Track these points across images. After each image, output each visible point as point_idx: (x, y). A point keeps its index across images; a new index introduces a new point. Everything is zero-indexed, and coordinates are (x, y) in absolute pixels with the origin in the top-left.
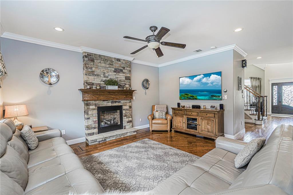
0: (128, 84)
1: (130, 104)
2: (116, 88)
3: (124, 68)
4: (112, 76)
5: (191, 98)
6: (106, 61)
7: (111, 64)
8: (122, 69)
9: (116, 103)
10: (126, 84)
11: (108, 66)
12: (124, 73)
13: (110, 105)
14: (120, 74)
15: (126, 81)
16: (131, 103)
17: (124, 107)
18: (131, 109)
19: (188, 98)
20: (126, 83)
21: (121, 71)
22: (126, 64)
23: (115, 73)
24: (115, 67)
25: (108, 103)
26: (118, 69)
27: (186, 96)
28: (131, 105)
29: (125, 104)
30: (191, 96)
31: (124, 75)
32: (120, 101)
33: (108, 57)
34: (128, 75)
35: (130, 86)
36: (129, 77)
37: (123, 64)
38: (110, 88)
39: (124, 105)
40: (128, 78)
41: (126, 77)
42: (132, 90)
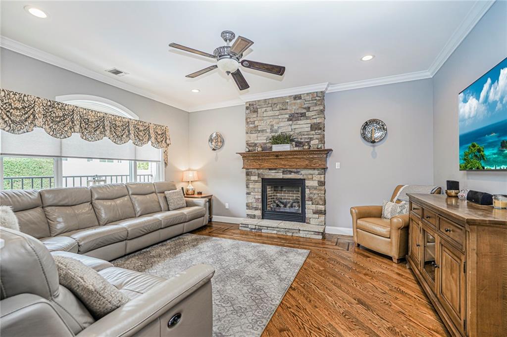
0: (317, 139)
1: (321, 178)
2: (287, 147)
3: (308, 109)
4: (285, 127)
6: (275, 105)
7: (282, 109)
8: (304, 111)
9: (290, 174)
10: (311, 139)
11: (277, 113)
12: (308, 118)
13: (281, 177)
14: (299, 122)
15: (313, 132)
16: (323, 176)
17: (308, 183)
18: (323, 188)
20: (312, 136)
21: (303, 115)
22: (312, 100)
23: (291, 122)
24: (290, 113)
25: (277, 173)
26: (297, 113)
28: (322, 179)
29: (310, 177)
31: (309, 121)
32: (298, 170)
33: (278, 98)
34: (318, 121)
35: (322, 140)
36: (319, 123)
37: (306, 102)
38: (276, 148)
39: (309, 179)
40: (318, 127)
41: (311, 125)
42: (326, 148)
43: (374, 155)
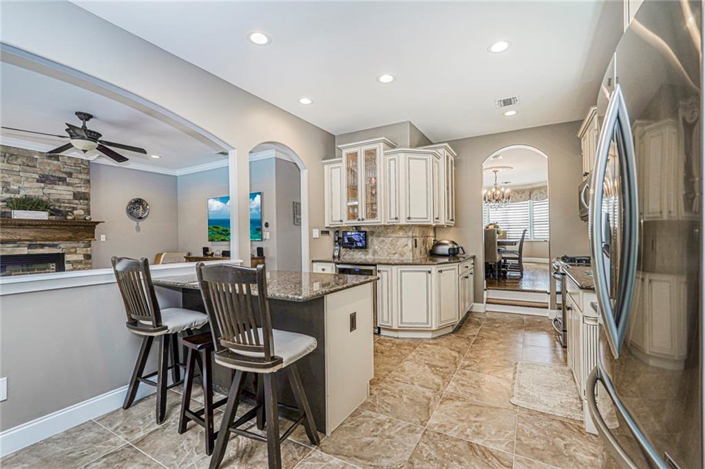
0: (82, 209)
1: (87, 251)
2: (43, 215)
3: (70, 175)
4: (32, 189)
5: (224, 233)
6: (13, 157)
7: (28, 165)
8: (64, 176)
9: (42, 248)
10: (74, 209)
11: (17, 168)
12: (68, 184)
13: (26, 253)
14: (57, 187)
15: (77, 201)
16: (89, 249)
17: (68, 257)
18: (90, 261)
19: (218, 233)
20: (75, 206)
21: (63, 180)
22: (75, 166)
23: (42, 185)
24: (40, 172)
25: (18, 247)
26: (52, 176)
27: (215, 229)
28: (89, 253)
29: (73, 250)
30: (223, 231)
31: (70, 188)
32: (56, 243)
33: (19, 149)
34: (83, 190)
35: (88, 212)
36: (84, 193)
37: (66, 166)
38: (18, 215)
39: (71, 253)
40: (84, 197)
41: (74, 194)
42: (92, 220)
43: (138, 229)
